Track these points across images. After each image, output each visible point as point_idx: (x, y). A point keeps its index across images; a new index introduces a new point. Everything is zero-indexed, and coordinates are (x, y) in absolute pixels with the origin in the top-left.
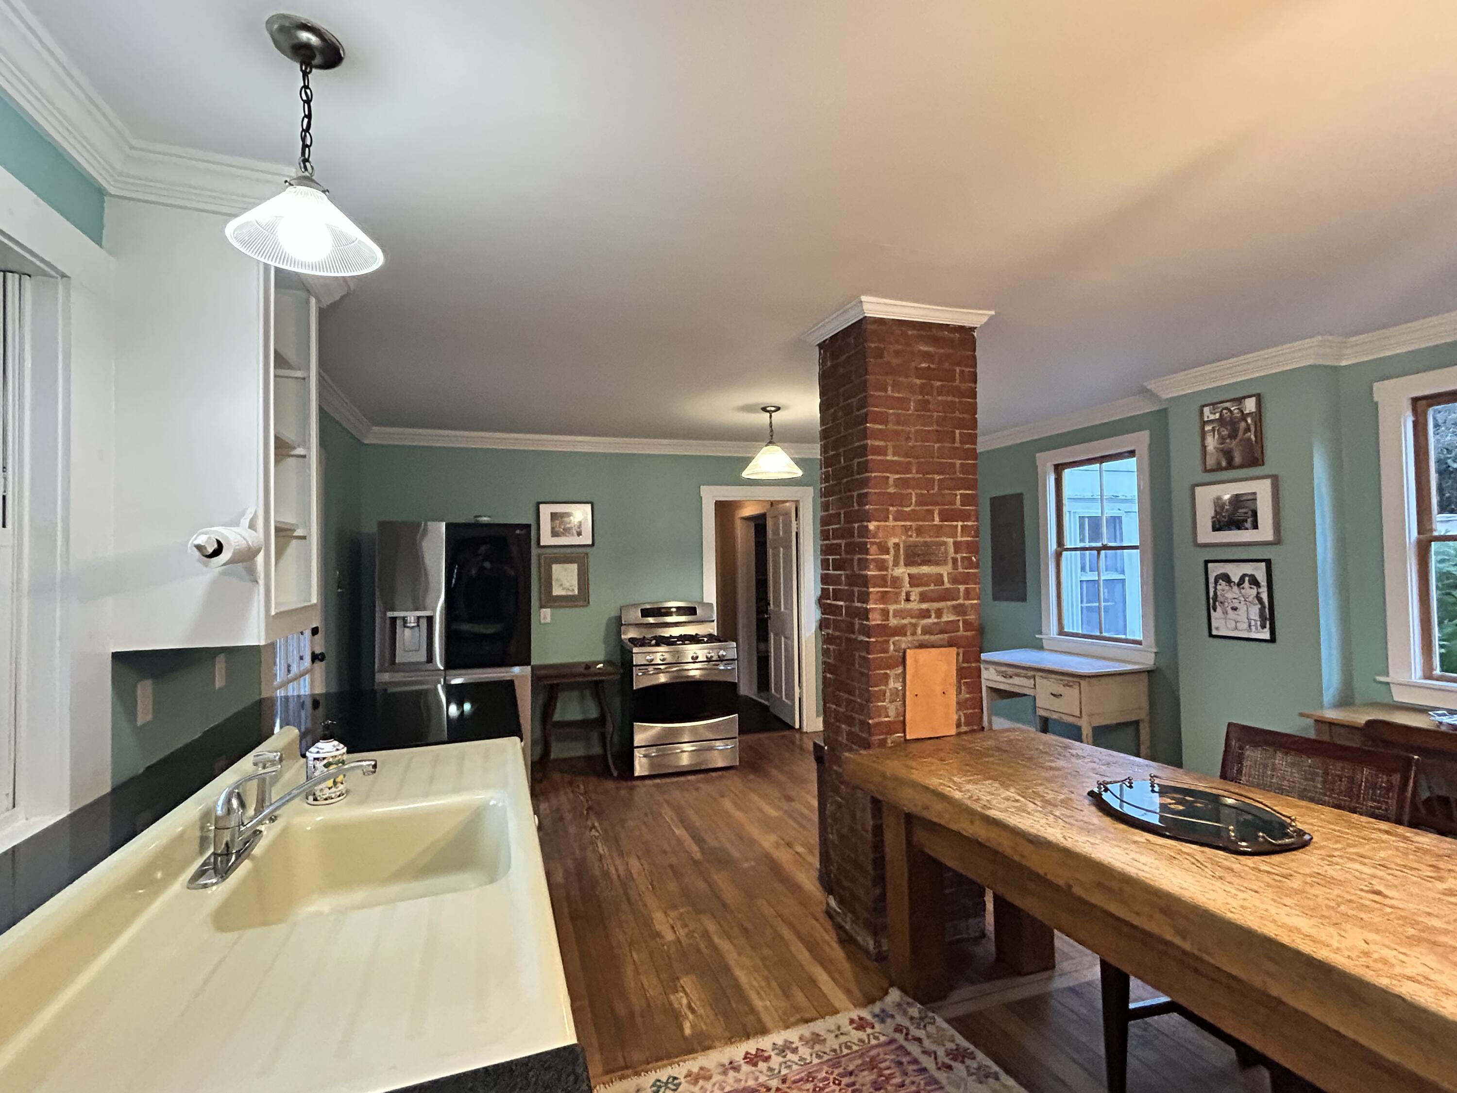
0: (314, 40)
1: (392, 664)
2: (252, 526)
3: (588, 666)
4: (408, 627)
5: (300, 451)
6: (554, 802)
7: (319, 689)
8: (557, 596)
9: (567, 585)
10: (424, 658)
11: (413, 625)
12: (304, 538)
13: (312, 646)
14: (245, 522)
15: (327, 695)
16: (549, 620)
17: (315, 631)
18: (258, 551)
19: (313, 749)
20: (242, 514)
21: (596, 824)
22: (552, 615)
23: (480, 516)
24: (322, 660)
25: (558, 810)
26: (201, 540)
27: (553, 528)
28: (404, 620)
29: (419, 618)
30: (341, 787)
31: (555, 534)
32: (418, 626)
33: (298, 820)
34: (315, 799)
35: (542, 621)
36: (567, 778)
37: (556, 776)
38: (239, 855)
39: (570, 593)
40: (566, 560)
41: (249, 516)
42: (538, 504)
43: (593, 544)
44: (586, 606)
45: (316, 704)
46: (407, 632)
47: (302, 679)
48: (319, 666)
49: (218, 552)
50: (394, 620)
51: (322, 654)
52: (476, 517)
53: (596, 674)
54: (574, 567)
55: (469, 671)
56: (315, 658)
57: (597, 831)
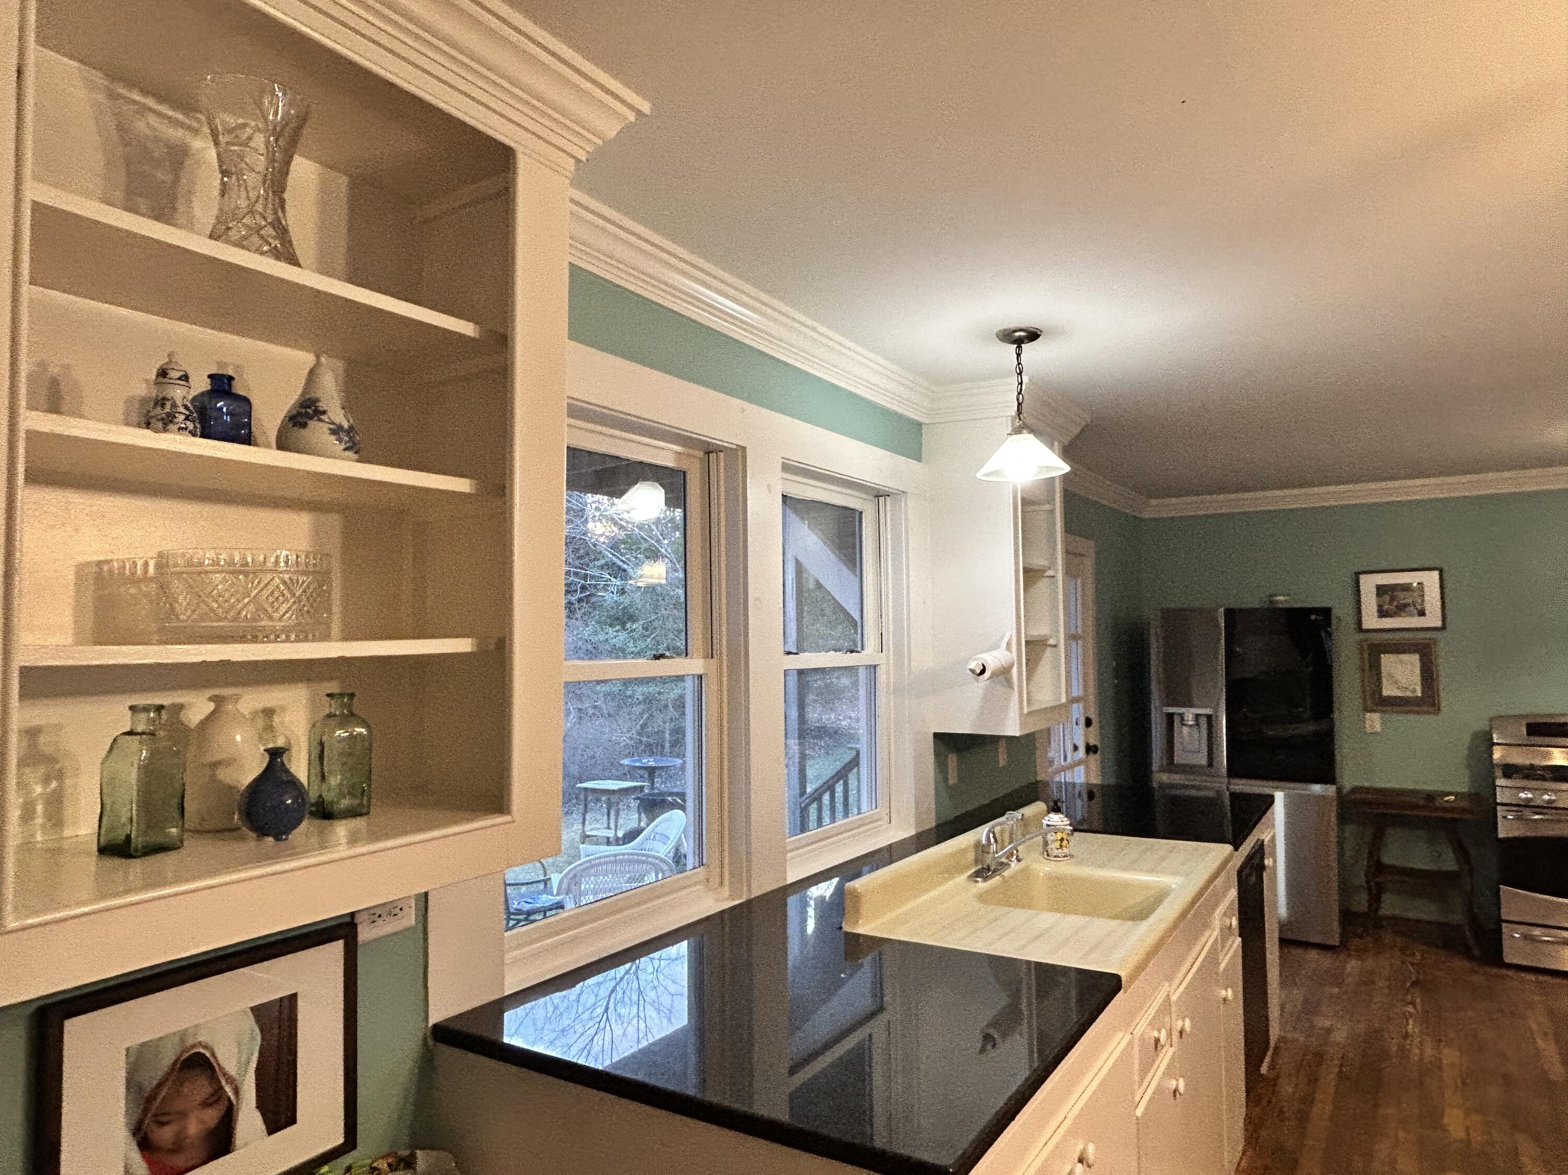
0: (1022, 334)
1: (1170, 765)
2: (1009, 646)
3: (1430, 797)
4: (1185, 725)
5: (1050, 573)
6: (1370, 962)
7: (1095, 780)
8: (1389, 697)
9: (1404, 682)
10: (1204, 762)
11: (1191, 723)
12: (1055, 646)
13: (1086, 736)
14: (1004, 644)
15: (1103, 787)
16: (1378, 727)
17: (1088, 722)
18: (1013, 665)
19: (1046, 818)
20: (1002, 638)
21: (1418, 1001)
22: (1383, 723)
23: (1276, 595)
24: (1095, 752)
25: (1372, 972)
26: (972, 665)
27: (1380, 606)
28: (1182, 716)
29: (1197, 716)
30: (1065, 850)
31: (1382, 613)
32: (1198, 724)
33: (1034, 866)
34: (1048, 855)
35: (1369, 730)
36: (1400, 941)
37: (1388, 938)
38: (994, 871)
39: (1409, 694)
40: (1398, 648)
41: (1006, 640)
42: (1358, 574)
43: (1444, 627)
44: (1437, 714)
45: (1091, 795)
46: (1185, 730)
47: (1076, 769)
48: (1094, 759)
49: (983, 672)
50: (1170, 716)
51: (1095, 746)
52: (1271, 596)
53: (1445, 810)
54: (1415, 658)
55: (1291, 785)
56: (1090, 749)
57: (1415, 1007)
